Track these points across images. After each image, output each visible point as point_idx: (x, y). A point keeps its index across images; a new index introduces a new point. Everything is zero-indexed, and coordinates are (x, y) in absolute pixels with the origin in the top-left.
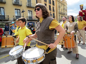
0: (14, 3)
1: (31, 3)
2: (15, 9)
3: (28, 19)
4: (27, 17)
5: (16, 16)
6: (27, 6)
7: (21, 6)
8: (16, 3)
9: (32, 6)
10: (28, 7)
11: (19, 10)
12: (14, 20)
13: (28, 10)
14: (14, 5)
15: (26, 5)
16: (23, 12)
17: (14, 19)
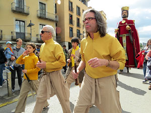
0: (15, 9)
1: (46, 11)
2: (16, 20)
3: (39, 40)
4: (37, 35)
5: (17, 33)
6: (39, 15)
7: (27, 14)
8: (18, 10)
9: (47, 17)
10: (40, 18)
11: (24, 22)
12: (13, 40)
13: (39, 23)
14: (14, 11)
15: (37, 15)
16: (30, 25)
17: (12, 37)
